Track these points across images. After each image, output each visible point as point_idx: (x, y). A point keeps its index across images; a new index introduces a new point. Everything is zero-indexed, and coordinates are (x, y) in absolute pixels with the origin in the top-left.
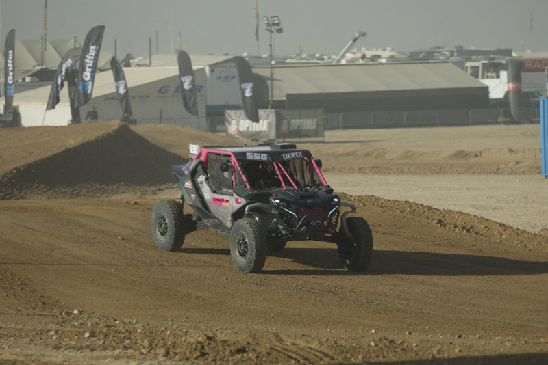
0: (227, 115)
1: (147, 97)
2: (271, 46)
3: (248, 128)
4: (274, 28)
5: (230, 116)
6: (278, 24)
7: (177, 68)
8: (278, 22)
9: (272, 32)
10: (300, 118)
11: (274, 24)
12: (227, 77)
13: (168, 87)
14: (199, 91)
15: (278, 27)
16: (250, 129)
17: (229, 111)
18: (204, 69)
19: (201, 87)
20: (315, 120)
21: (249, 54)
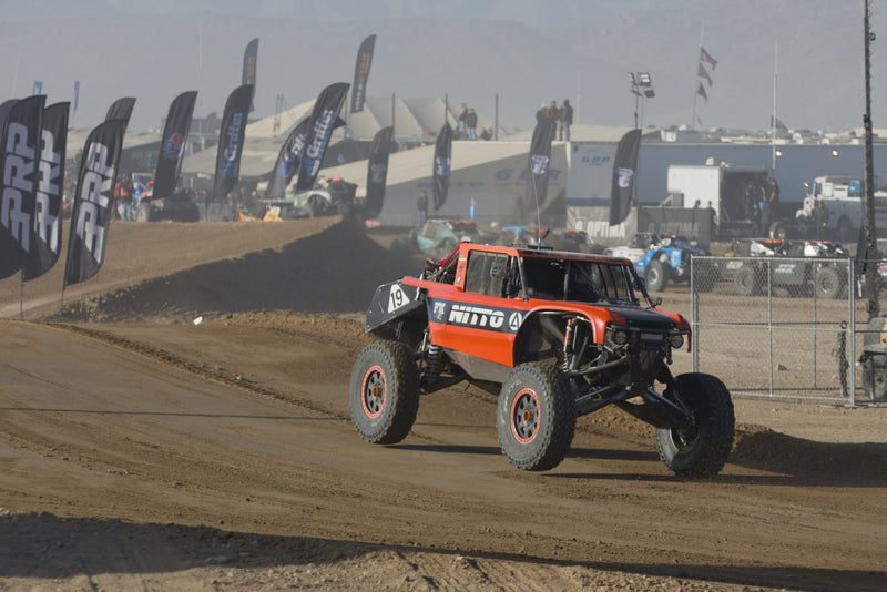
0: (569, 214)
1: (481, 184)
2: (636, 115)
3: (599, 233)
4: (641, 90)
5: (574, 215)
6: (648, 85)
7: (530, 143)
8: (647, 81)
9: (640, 95)
10: (676, 221)
11: (642, 84)
12: (596, 159)
13: (511, 171)
14: (556, 178)
15: (649, 89)
16: (602, 235)
17: (572, 209)
18: (564, 146)
19: (559, 172)
20: (696, 225)
21: (688, 126)
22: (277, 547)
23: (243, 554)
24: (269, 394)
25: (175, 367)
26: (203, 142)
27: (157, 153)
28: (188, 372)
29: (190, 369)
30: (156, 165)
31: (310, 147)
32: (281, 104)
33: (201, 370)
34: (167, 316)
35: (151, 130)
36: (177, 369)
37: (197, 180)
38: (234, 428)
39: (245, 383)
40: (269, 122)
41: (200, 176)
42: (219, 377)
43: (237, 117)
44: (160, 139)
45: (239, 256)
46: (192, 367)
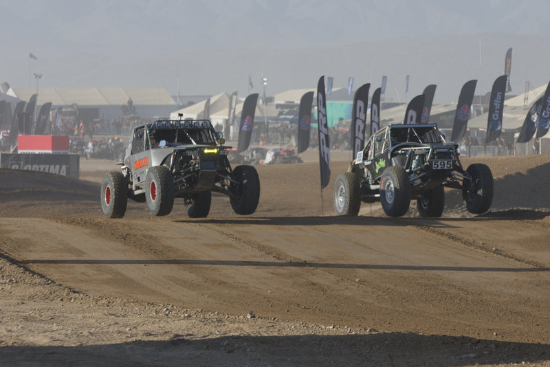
22: (506, 349)
23: (485, 352)
24: (512, 258)
25: (456, 243)
26: (482, 109)
27: (454, 116)
28: (464, 246)
29: (465, 244)
30: (453, 124)
31: (544, 112)
32: (529, 87)
33: (471, 244)
34: (458, 213)
35: (453, 103)
36: (457, 244)
37: (478, 132)
38: (490, 279)
39: (497, 252)
40: (522, 97)
41: (480, 129)
42: (482, 248)
43: (499, 94)
44: (455, 108)
45: (501, 177)
46: (466, 243)
